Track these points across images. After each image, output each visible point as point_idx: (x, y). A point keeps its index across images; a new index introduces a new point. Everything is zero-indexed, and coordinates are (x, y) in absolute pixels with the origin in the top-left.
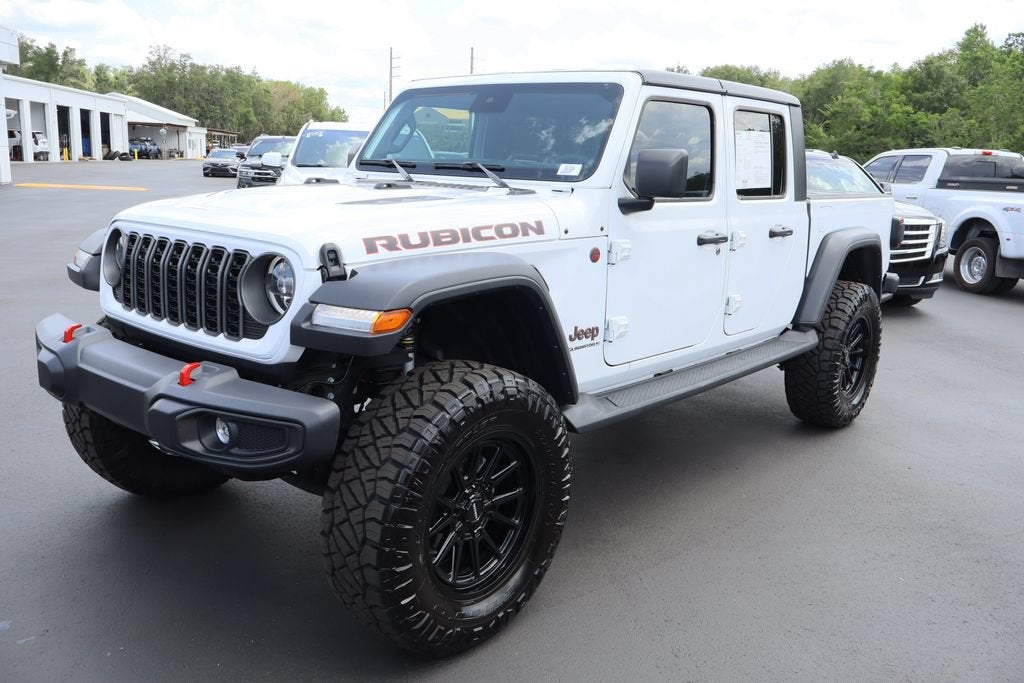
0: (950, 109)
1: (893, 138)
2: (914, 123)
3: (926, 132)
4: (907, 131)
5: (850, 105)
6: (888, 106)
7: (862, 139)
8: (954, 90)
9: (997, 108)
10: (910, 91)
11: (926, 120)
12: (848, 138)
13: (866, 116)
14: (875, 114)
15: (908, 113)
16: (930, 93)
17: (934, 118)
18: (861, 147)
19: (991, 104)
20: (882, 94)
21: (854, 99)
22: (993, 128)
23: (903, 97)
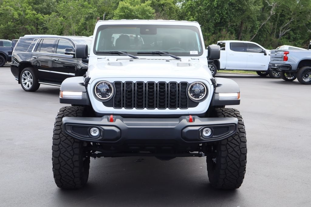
0: (53, 13)
1: (29, 26)
2: (37, 19)
3: (42, 23)
4: (34, 22)
5: (7, 10)
6: (24, 11)
7: (15, 26)
8: (51, 4)
9: (72, 13)
10: (32, 4)
11: (42, 18)
12: (9, 26)
13: (16, 16)
14: (19, 15)
15: (34, 14)
16: (41, 5)
17: (47, 17)
18: (15, 30)
19: (69, 11)
20: (21, 5)
21: (9, 7)
22: (71, 21)
23: (30, 7)
